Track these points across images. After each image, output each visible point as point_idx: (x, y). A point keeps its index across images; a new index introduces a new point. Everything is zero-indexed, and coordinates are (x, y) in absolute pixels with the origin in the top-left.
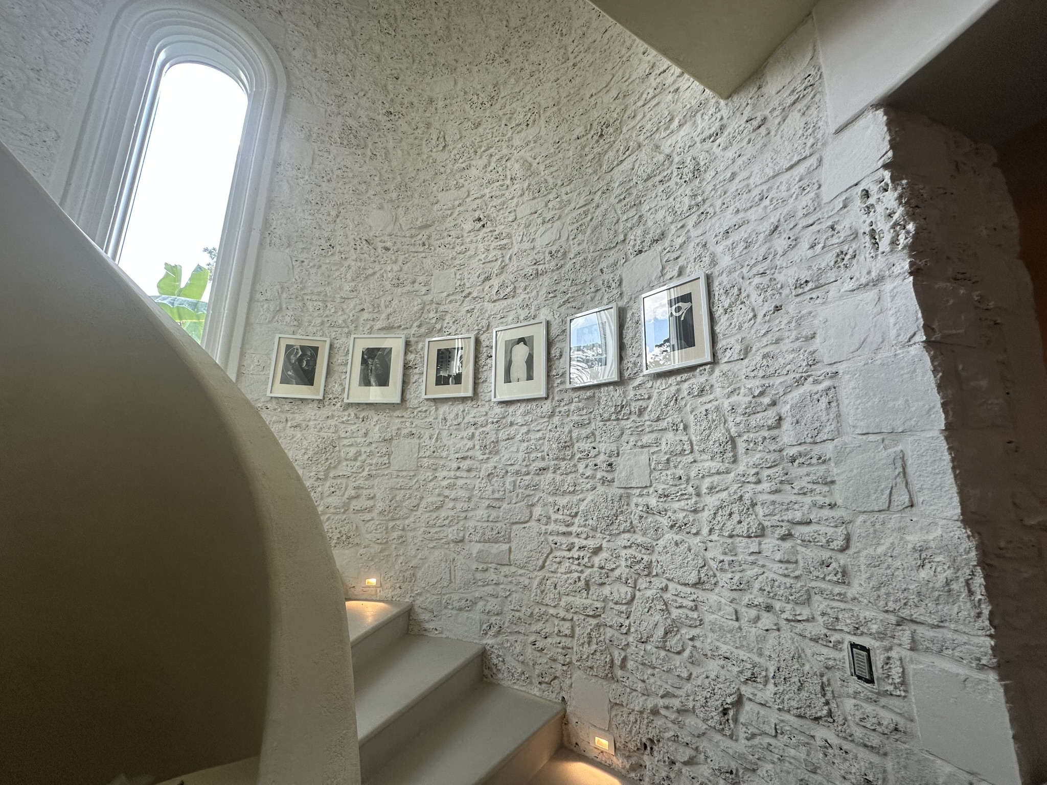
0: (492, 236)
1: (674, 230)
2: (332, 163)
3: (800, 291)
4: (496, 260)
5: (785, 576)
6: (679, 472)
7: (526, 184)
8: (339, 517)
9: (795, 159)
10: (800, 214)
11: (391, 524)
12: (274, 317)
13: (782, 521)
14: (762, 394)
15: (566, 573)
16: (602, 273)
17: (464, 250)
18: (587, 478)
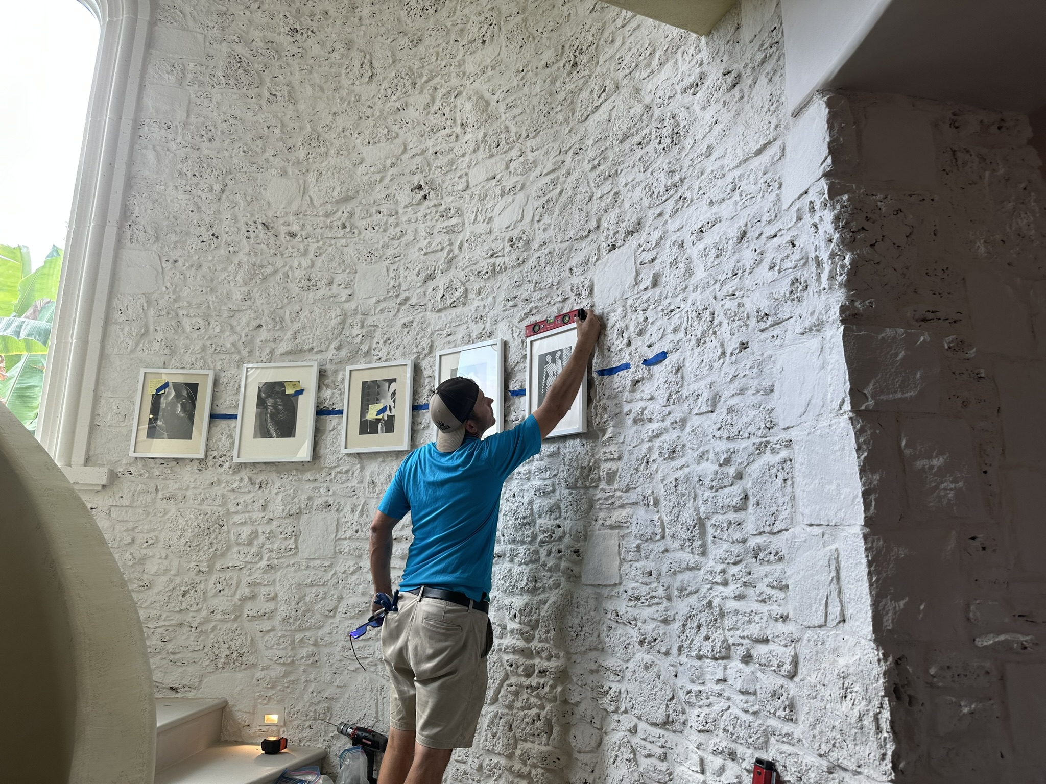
0: (436, 212)
1: (652, 218)
2: (215, 114)
3: (762, 325)
4: (442, 250)
5: (746, 712)
6: (650, 565)
7: (481, 135)
8: (229, 625)
9: (762, 142)
10: (765, 219)
11: (298, 636)
12: (137, 345)
13: (743, 637)
14: (727, 462)
15: (523, 709)
16: (572, 274)
17: (399, 233)
18: (550, 570)
